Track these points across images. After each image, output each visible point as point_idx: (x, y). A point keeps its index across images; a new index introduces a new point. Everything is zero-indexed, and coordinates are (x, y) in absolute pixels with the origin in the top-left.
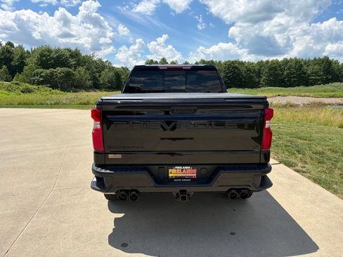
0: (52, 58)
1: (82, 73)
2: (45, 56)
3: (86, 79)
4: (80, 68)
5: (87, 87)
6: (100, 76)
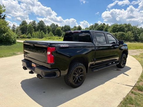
0: (118, 28)
1: (130, 34)
2: (115, 27)
3: (131, 37)
4: (129, 32)
5: (131, 40)
6: (139, 35)
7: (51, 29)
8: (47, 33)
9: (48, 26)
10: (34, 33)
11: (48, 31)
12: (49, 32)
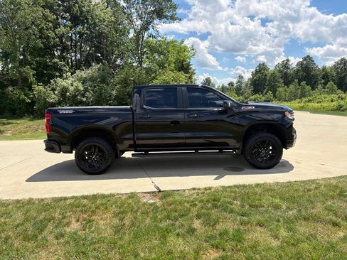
7: (335, 74)
8: (320, 87)
9: (324, 69)
10: (280, 89)
11: (323, 81)
12: (325, 84)
